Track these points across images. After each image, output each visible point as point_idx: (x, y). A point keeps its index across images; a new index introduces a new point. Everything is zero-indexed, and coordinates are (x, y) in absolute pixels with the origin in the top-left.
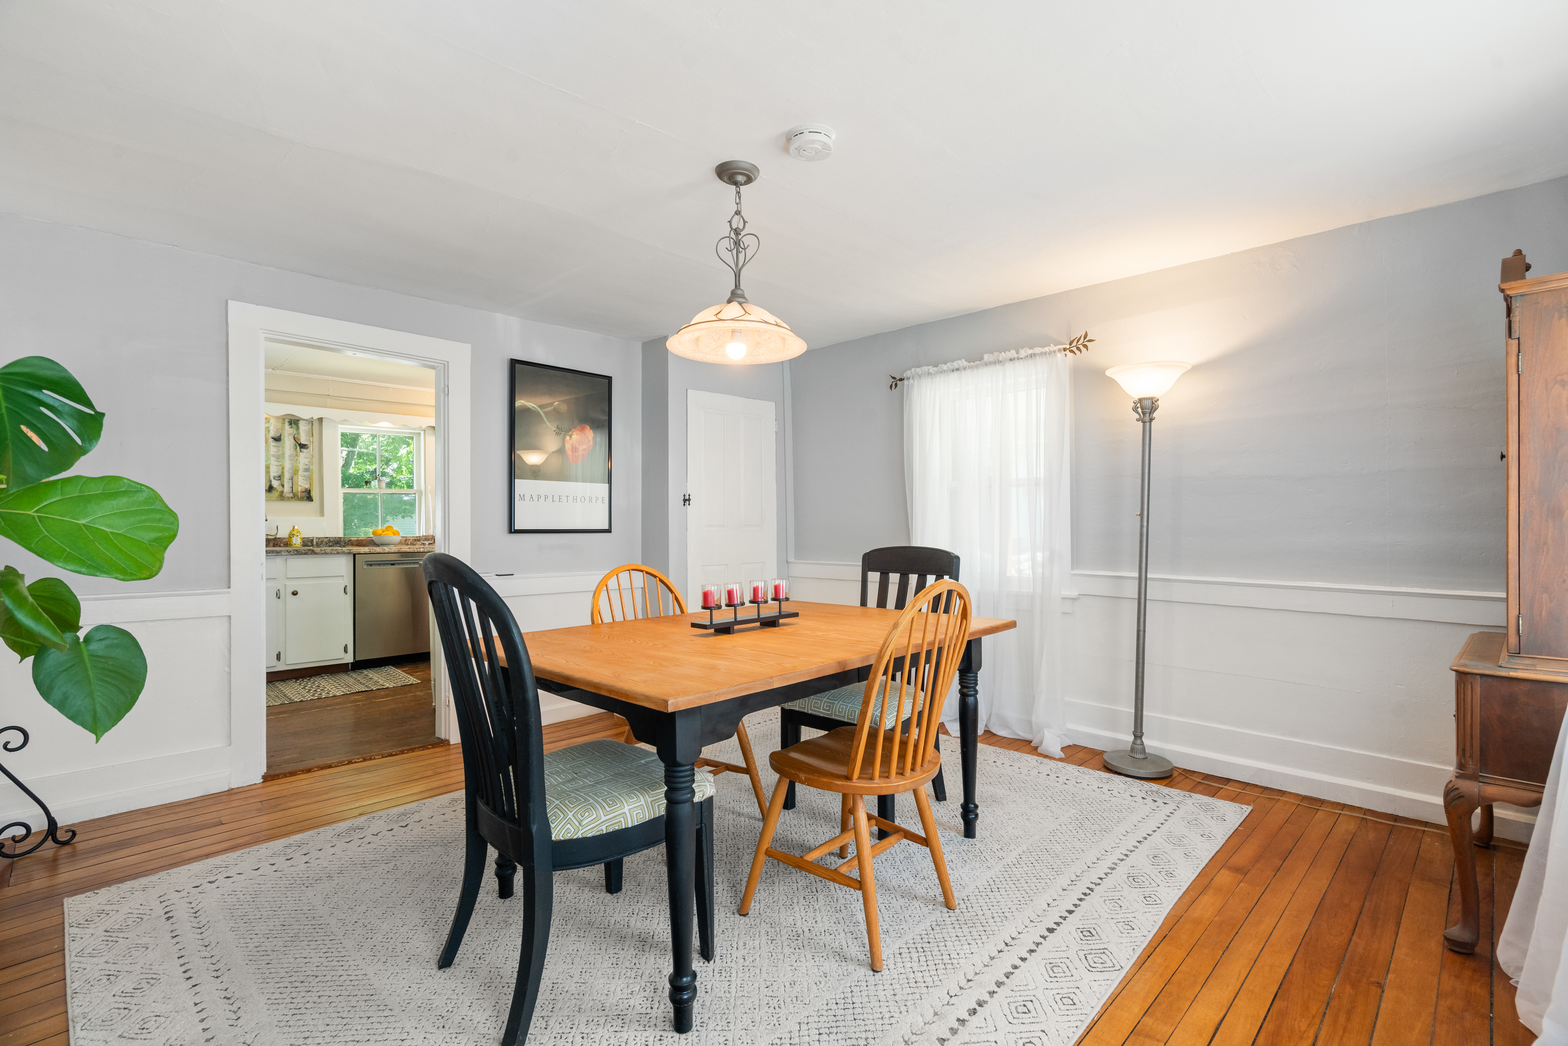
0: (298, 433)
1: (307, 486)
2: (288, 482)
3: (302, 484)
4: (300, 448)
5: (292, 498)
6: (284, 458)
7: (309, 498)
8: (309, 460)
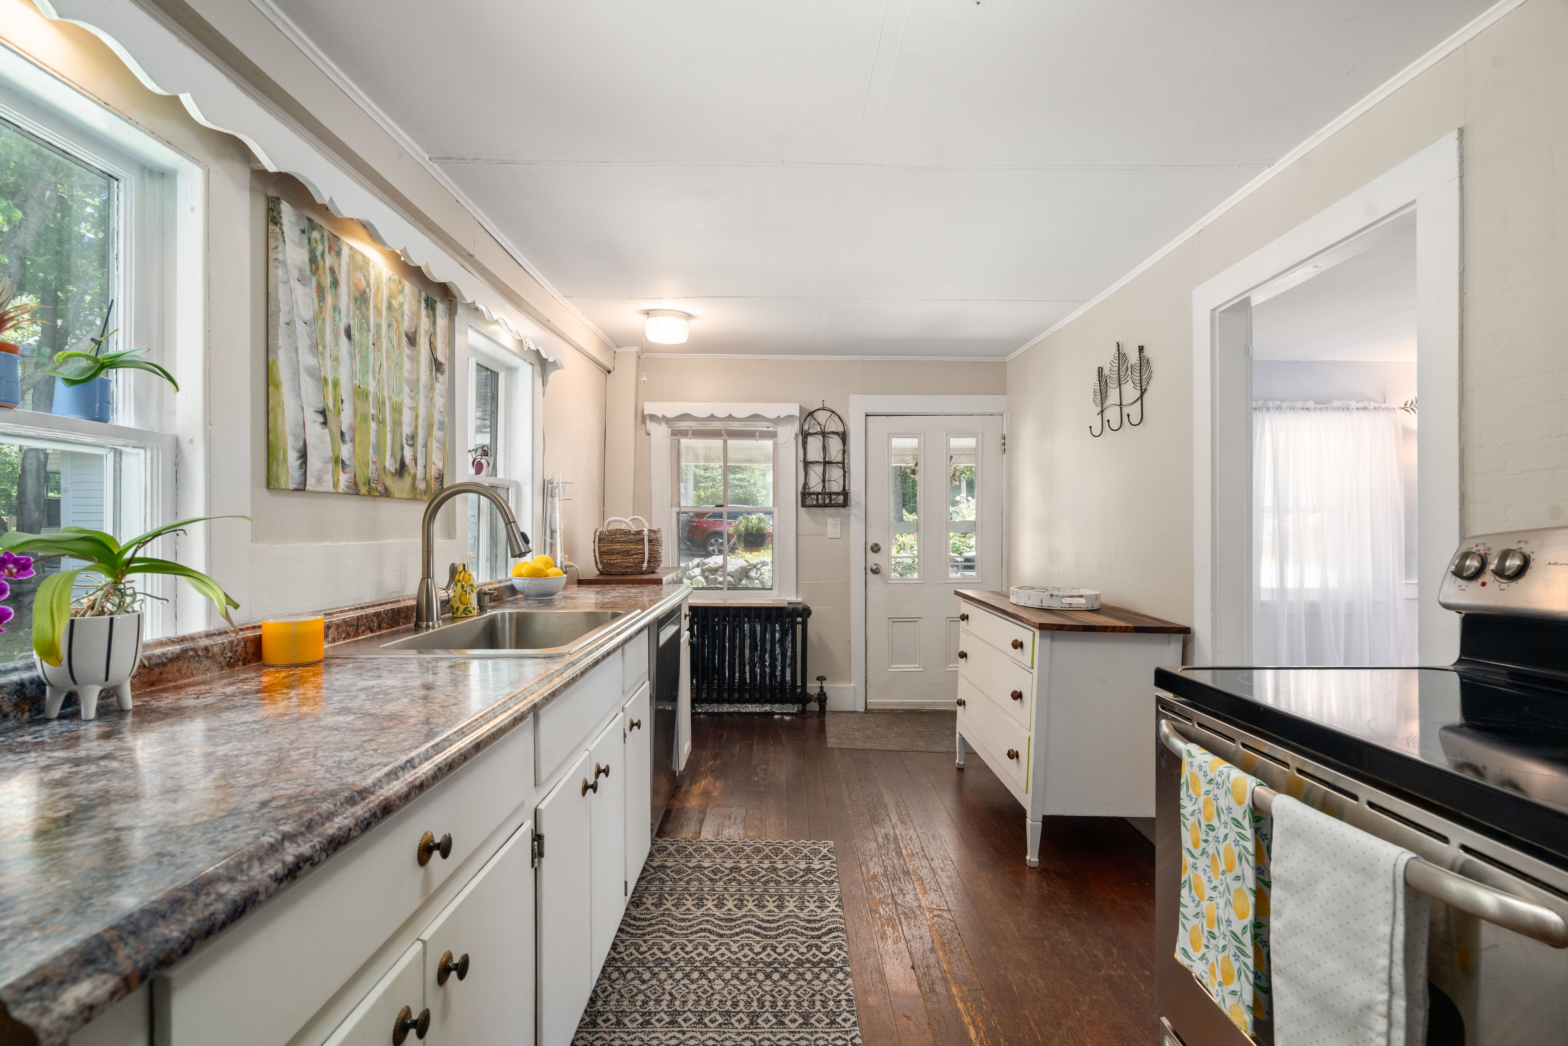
0: (435, 331)
1: (440, 464)
2: (422, 452)
3: (435, 459)
4: (436, 371)
6: (418, 391)
8: (443, 400)
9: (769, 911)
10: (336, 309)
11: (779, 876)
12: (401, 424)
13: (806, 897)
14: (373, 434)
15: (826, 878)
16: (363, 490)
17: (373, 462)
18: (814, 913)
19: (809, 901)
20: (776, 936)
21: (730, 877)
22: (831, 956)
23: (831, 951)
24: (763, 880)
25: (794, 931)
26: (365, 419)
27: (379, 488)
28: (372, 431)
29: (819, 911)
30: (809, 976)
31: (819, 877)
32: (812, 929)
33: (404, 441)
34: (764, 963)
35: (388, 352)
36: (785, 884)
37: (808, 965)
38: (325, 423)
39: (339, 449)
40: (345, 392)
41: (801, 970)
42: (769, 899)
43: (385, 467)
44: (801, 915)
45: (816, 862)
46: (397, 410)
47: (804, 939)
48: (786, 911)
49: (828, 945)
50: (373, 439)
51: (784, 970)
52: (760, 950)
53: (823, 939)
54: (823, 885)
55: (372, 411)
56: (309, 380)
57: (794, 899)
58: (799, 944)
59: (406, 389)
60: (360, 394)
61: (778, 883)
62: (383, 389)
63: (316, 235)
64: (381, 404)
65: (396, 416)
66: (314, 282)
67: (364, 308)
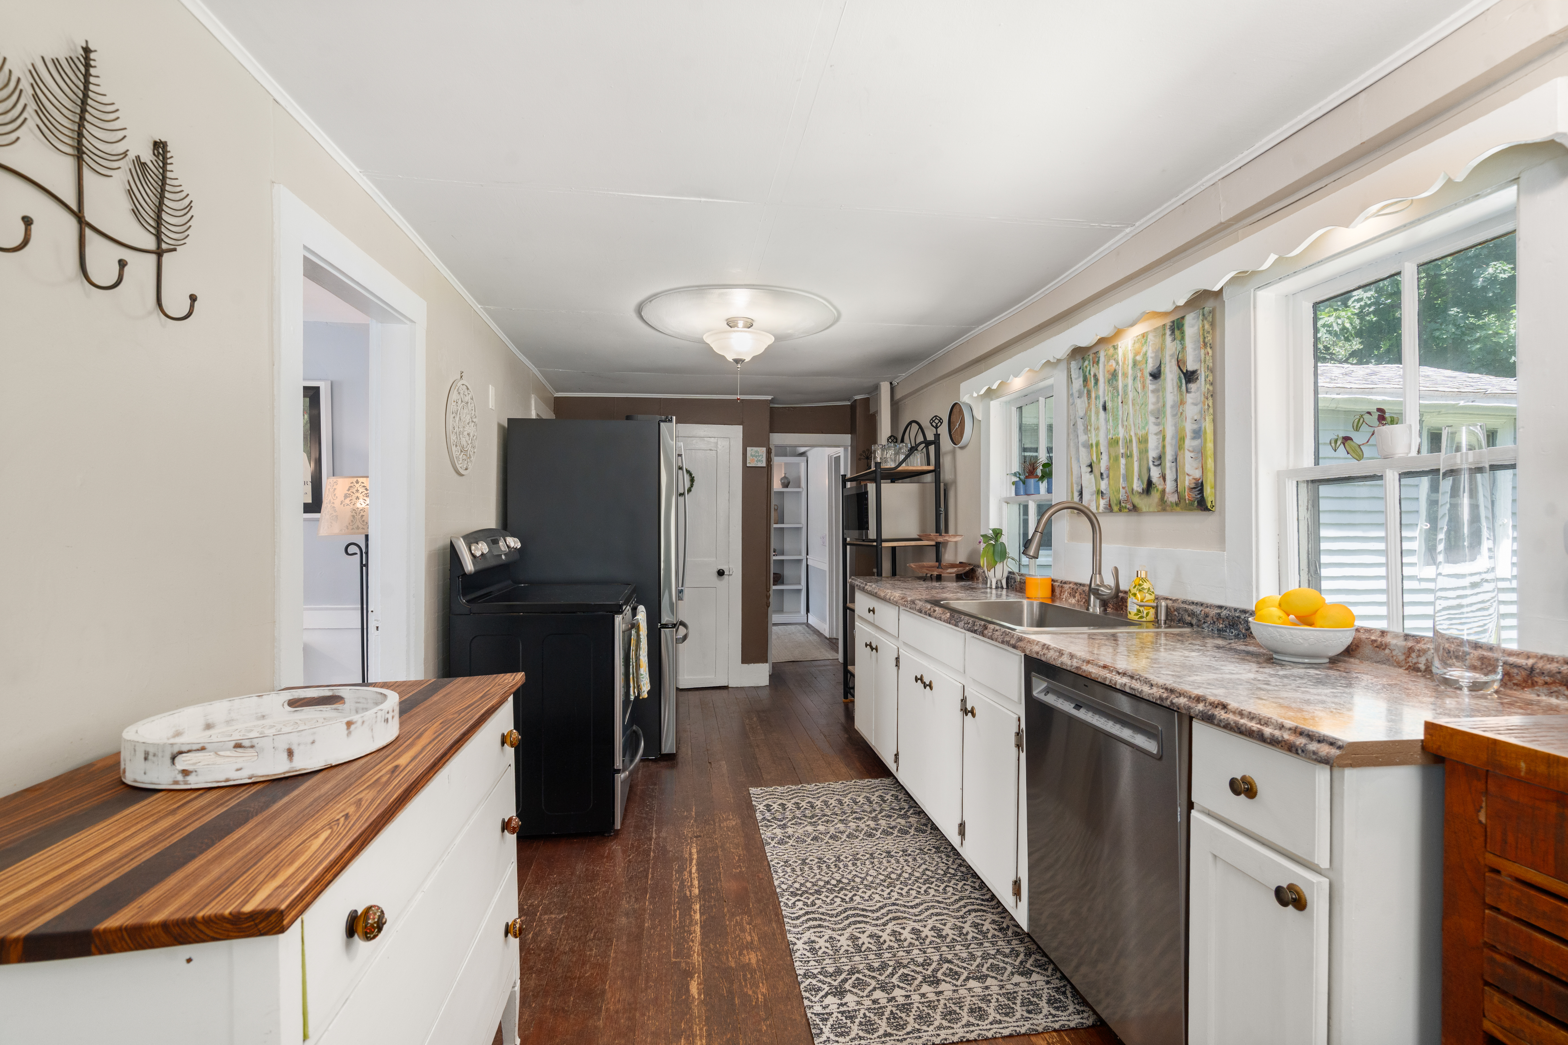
0: (1184, 348)
1: (1197, 474)
2: (1171, 468)
3: (1191, 470)
4: (1186, 383)
5: (1177, 504)
6: (1164, 413)
7: (1202, 505)
8: (1199, 407)
9: (864, 932)
10: (1097, 397)
11: (874, 977)
12: (1147, 451)
13: (831, 953)
14: (1122, 467)
15: (814, 982)
16: (1116, 508)
17: (1123, 488)
18: (818, 934)
19: (827, 948)
20: (845, 910)
21: (931, 968)
22: (794, 900)
23: (794, 903)
24: (890, 970)
25: (832, 916)
26: (1116, 459)
27: (1128, 506)
28: (1122, 465)
29: (813, 938)
30: (809, 885)
31: (824, 983)
32: (815, 919)
33: (1151, 463)
34: (846, 889)
35: (1133, 400)
36: (861, 967)
37: (811, 891)
38: (1091, 471)
39: (1100, 484)
40: (1103, 447)
41: (816, 888)
42: (870, 946)
43: (1133, 489)
44: (830, 932)
45: (833, 1008)
46: (1143, 441)
47: (820, 910)
48: (847, 935)
49: (797, 908)
50: (1122, 471)
51: (829, 886)
52: (854, 898)
53: (803, 912)
54: (815, 971)
55: (1122, 451)
56: (1084, 450)
57: (843, 949)
58: (823, 905)
59: (1152, 419)
60: (1113, 442)
61: (870, 968)
62: (1130, 430)
63: (1086, 363)
64: (1128, 443)
65: (1142, 446)
66: (1085, 392)
67: (1115, 382)
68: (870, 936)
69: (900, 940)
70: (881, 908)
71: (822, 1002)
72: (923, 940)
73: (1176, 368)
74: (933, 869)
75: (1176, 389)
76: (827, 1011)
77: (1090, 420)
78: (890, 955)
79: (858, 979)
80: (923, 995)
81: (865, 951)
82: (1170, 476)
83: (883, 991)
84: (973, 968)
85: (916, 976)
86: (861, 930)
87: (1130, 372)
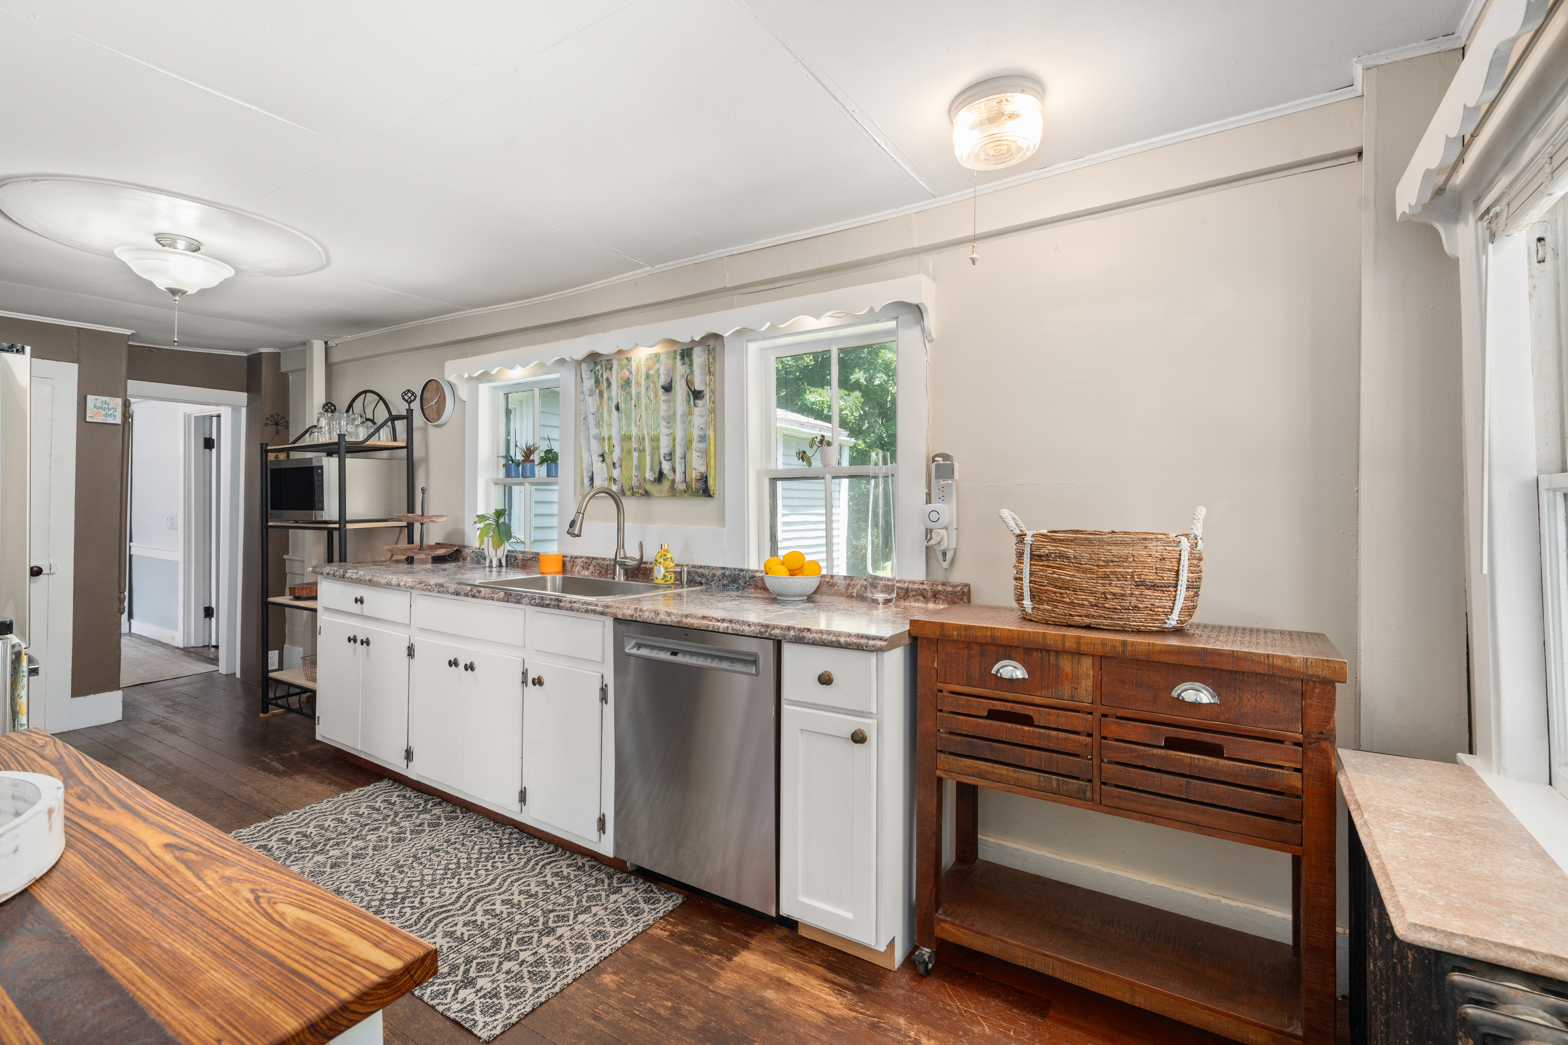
0: (692, 372)
1: (703, 469)
2: (680, 463)
3: (697, 466)
4: (694, 399)
5: (685, 492)
6: (675, 419)
7: (706, 492)
8: (705, 418)
9: (455, 925)
10: (609, 398)
12: (658, 448)
15: (435, 988)
16: (631, 493)
17: (636, 476)
20: (422, 915)
21: (540, 923)
24: (504, 942)
26: (629, 452)
27: (640, 492)
28: (634, 458)
31: (446, 984)
33: (662, 458)
34: (409, 897)
35: (646, 406)
38: (603, 461)
39: (612, 472)
40: (615, 441)
43: (645, 478)
46: (656, 439)
48: (440, 935)
50: (635, 462)
52: (424, 901)
55: (635, 446)
56: (595, 441)
57: (445, 948)
59: (663, 423)
60: (626, 438)
62: (643, 430)
63: (598, 367)
64: (641, 440)
65: (654, 444)
66: (597, 392)
67: (628, 388)
68: (465, 925)
69: (497, 915)
70: (459, 898)
71: (456, 999)
72: (518, 905)
73: (685, 386)
74: (487, 846)
75: (685, 402)
76: (467, 1003)
77: (602, 417)
78: (496, 931)
79: (478, 964)
80: (548, 946)
81: (469, 939)
82: (679, 469)
83: (510, 961)
84: (575, 906)
85: (531, 935)
86: (451, 924)
87: (643, 382)
